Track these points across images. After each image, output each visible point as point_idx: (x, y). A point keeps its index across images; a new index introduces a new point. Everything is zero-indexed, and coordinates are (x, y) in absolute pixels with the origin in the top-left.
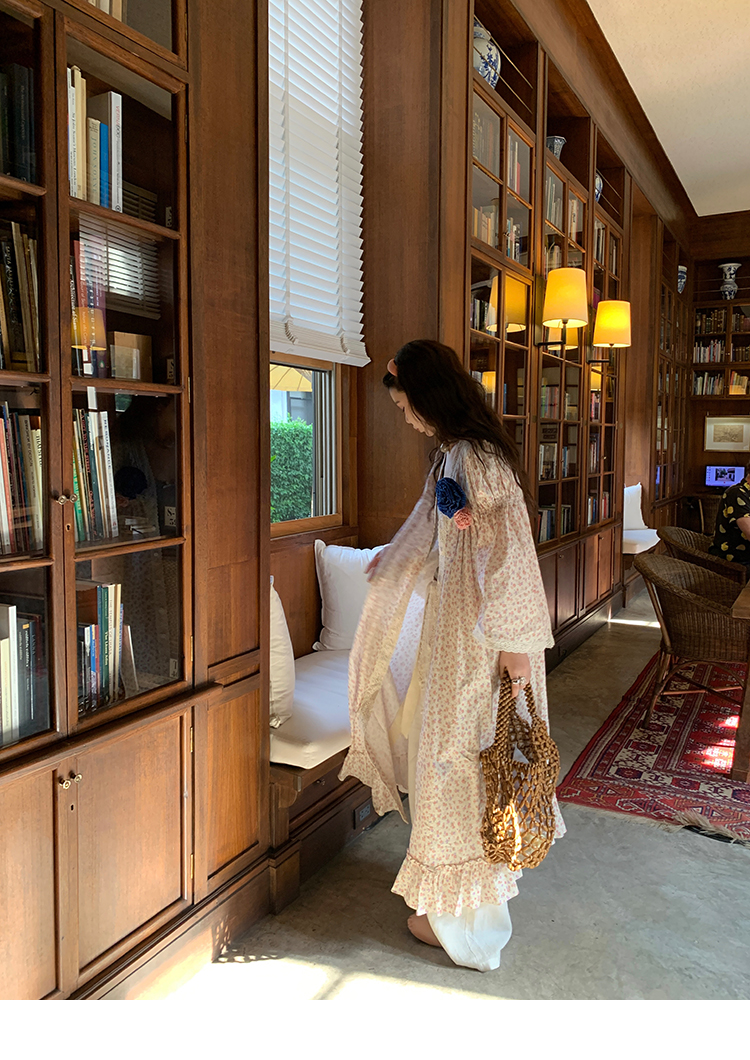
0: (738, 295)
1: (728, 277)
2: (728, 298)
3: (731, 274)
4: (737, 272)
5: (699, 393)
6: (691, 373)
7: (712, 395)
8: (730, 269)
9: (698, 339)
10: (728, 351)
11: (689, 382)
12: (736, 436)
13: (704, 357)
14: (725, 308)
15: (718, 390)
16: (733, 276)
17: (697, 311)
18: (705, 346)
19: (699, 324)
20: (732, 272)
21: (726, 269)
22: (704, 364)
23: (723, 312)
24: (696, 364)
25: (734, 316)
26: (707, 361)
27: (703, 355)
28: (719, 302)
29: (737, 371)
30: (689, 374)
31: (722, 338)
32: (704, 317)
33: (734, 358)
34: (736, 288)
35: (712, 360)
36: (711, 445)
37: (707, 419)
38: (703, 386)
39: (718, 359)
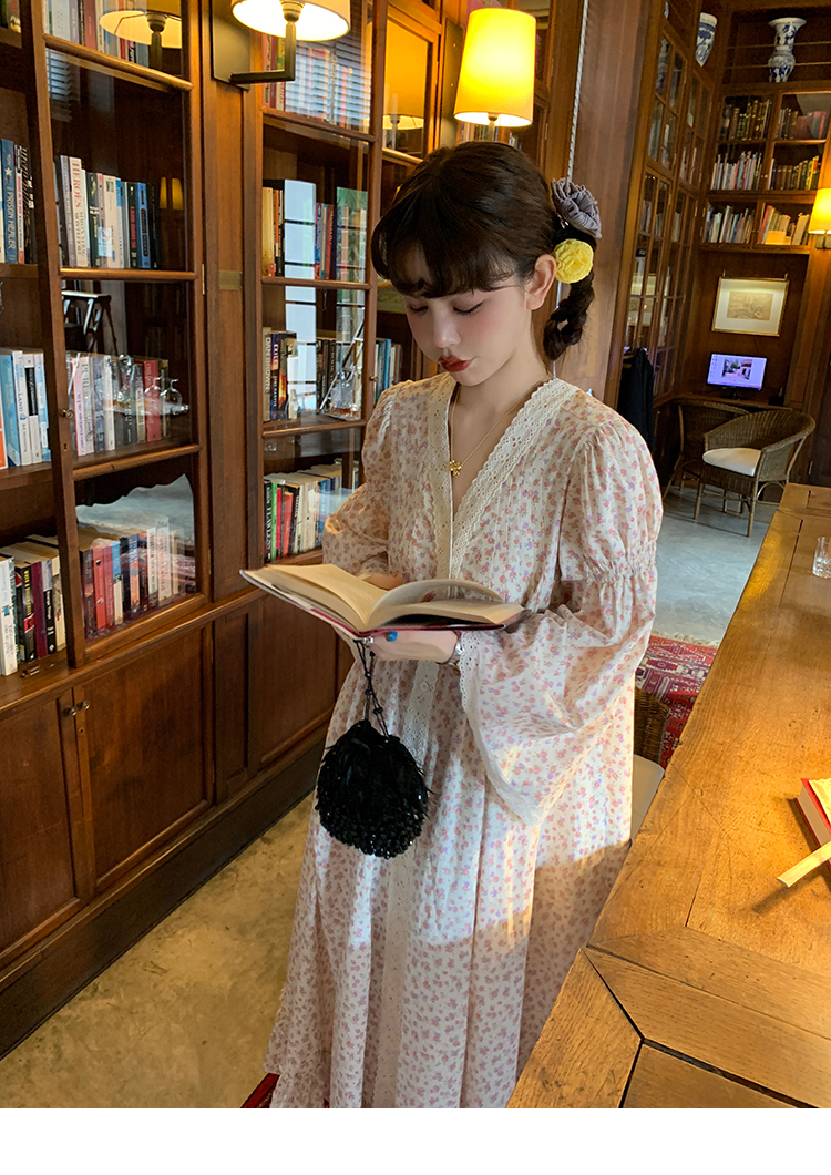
0: (794, 75)
1: (782, 41)
2: (778, 79)
3: (787, 38)
4: (798, 35)
5: (713, 239)
6: (704, 206)
7: (732, 244)
8: (787, 27)
9: (722, 150)
10: (764, 171)
11: (701, 221)
12: (761, 310)
13: (728, 181)
14: (773, 98)
15: (743, 235)
16: (791, 41)
17: (728, 101)
18: (731, 162)
19: (727, 125)
20: (790, 33)
21: (780, 29)
22: (727, 192)
23: (767, 104)
24: (714, 192)
25: (782, 113)
26: (731, 187)
27: (728, 176)
28: (763, 85)
29: (774, 206)
30: (702, 206)
31: (757, 148)
32: (737, 110)
33: (773, 184)
34: (792, 64)
35: (739, 186)
36: (723, 322)
37: (723, 281)
38: (722, 228)
39: (749, 185)
